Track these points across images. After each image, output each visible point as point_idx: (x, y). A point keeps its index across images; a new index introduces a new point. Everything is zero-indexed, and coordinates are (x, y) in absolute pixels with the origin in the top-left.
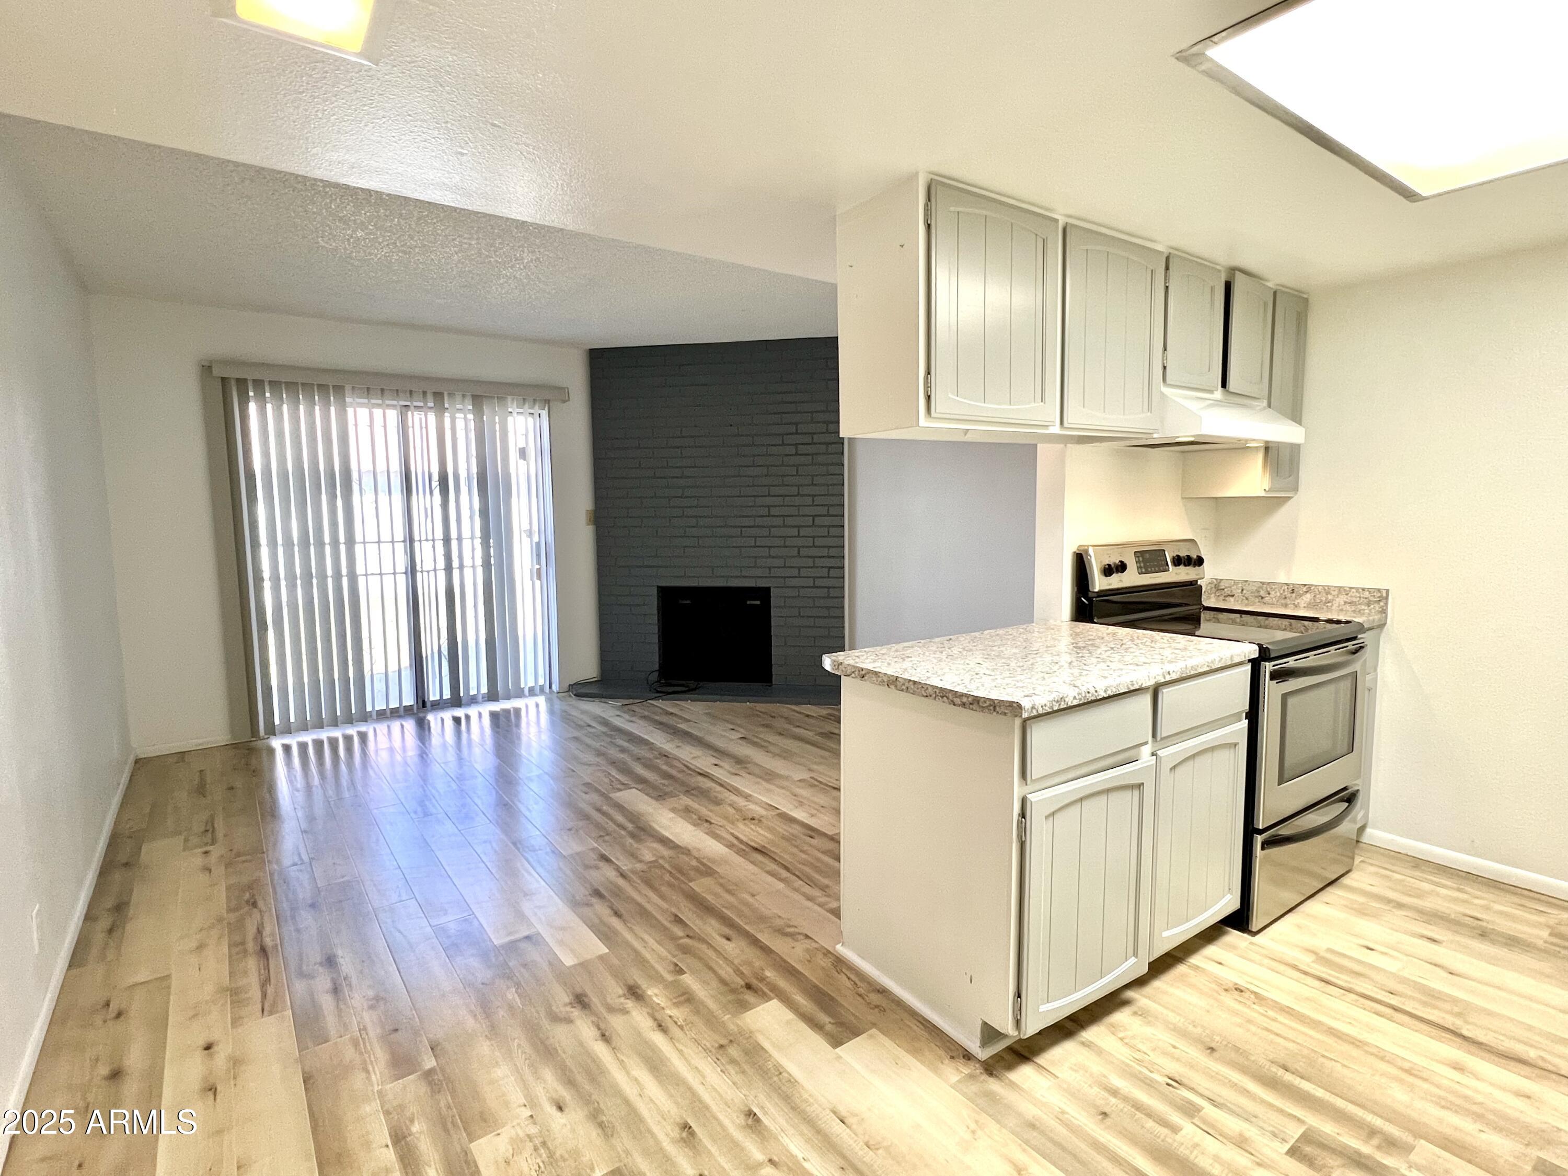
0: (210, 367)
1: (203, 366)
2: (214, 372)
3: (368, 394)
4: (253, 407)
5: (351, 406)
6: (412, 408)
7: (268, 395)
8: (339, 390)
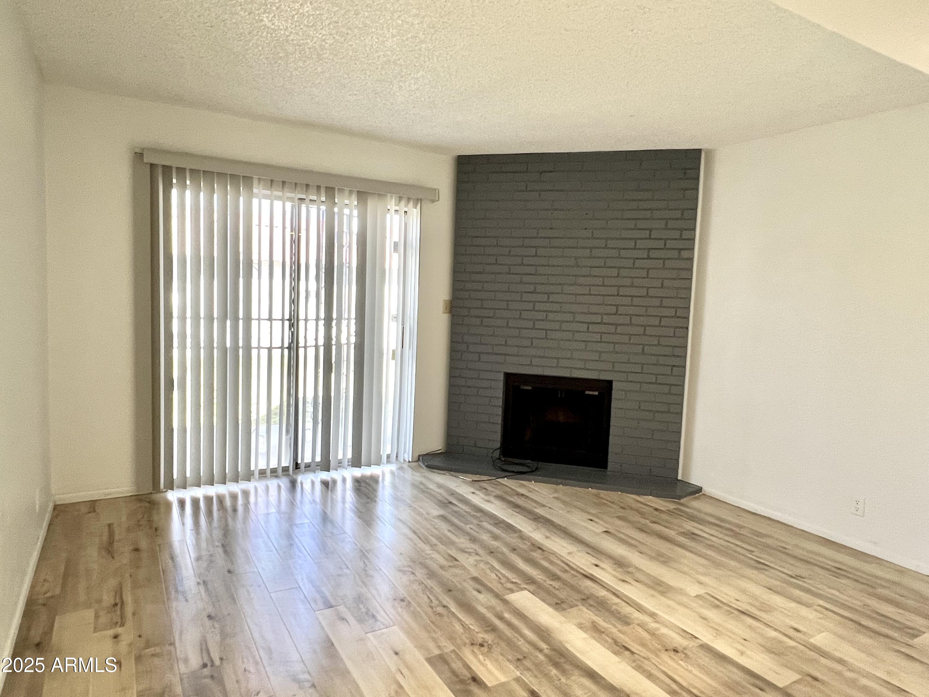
0: (141, 154)
1: (136, 153)
2: (145, 159)
3: (271, 186)
4: (174, 193)
5: (257, 197)
6: (307, 201)
7: (188, 182)
8: (248, 180)
